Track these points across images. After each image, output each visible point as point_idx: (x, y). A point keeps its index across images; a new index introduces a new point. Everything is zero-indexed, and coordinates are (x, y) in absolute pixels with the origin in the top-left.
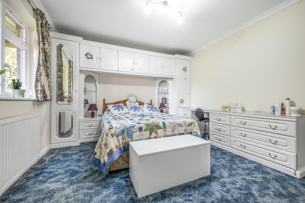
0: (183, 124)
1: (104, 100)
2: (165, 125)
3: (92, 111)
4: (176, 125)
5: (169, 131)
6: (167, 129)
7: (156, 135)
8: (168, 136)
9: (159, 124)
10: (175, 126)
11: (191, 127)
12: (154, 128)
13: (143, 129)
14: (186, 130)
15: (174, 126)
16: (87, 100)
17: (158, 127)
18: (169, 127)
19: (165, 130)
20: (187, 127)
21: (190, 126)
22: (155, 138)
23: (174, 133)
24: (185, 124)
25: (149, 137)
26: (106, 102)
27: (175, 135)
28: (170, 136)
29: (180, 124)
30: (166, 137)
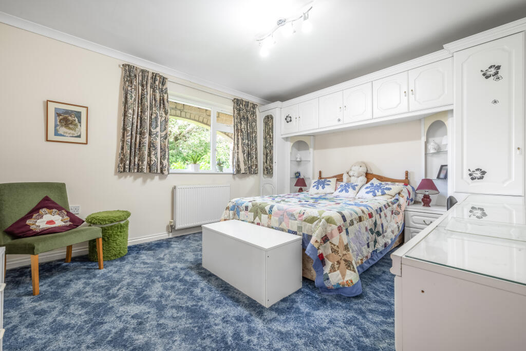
0: (297, 216)
1: (320, 173)
2: (271, 211)
3: (300, 187)
4: (285, 214)
5: (274, 221)
6: (272, 217)
7: (259, 221)
8: (272, 228)
9: (266, 208)
10: (283, 215)
11: (311, 224)
12: (259, 211)
13: (249, 209)
14: (300, 228)
15: (281, 216)
16: (299, 174)
17: (263, 211)
18: (276, 214)
19: (270, 218)
20: (303, 222)
21: (308, 222)
22: (258, 224)
23: (280, 226)
24: (300, 217)
25: (252, 221)
26: (323, 176)
27: (283, 230)
28: (275, 229)
29: (292, 215)
30: (269, 227)
